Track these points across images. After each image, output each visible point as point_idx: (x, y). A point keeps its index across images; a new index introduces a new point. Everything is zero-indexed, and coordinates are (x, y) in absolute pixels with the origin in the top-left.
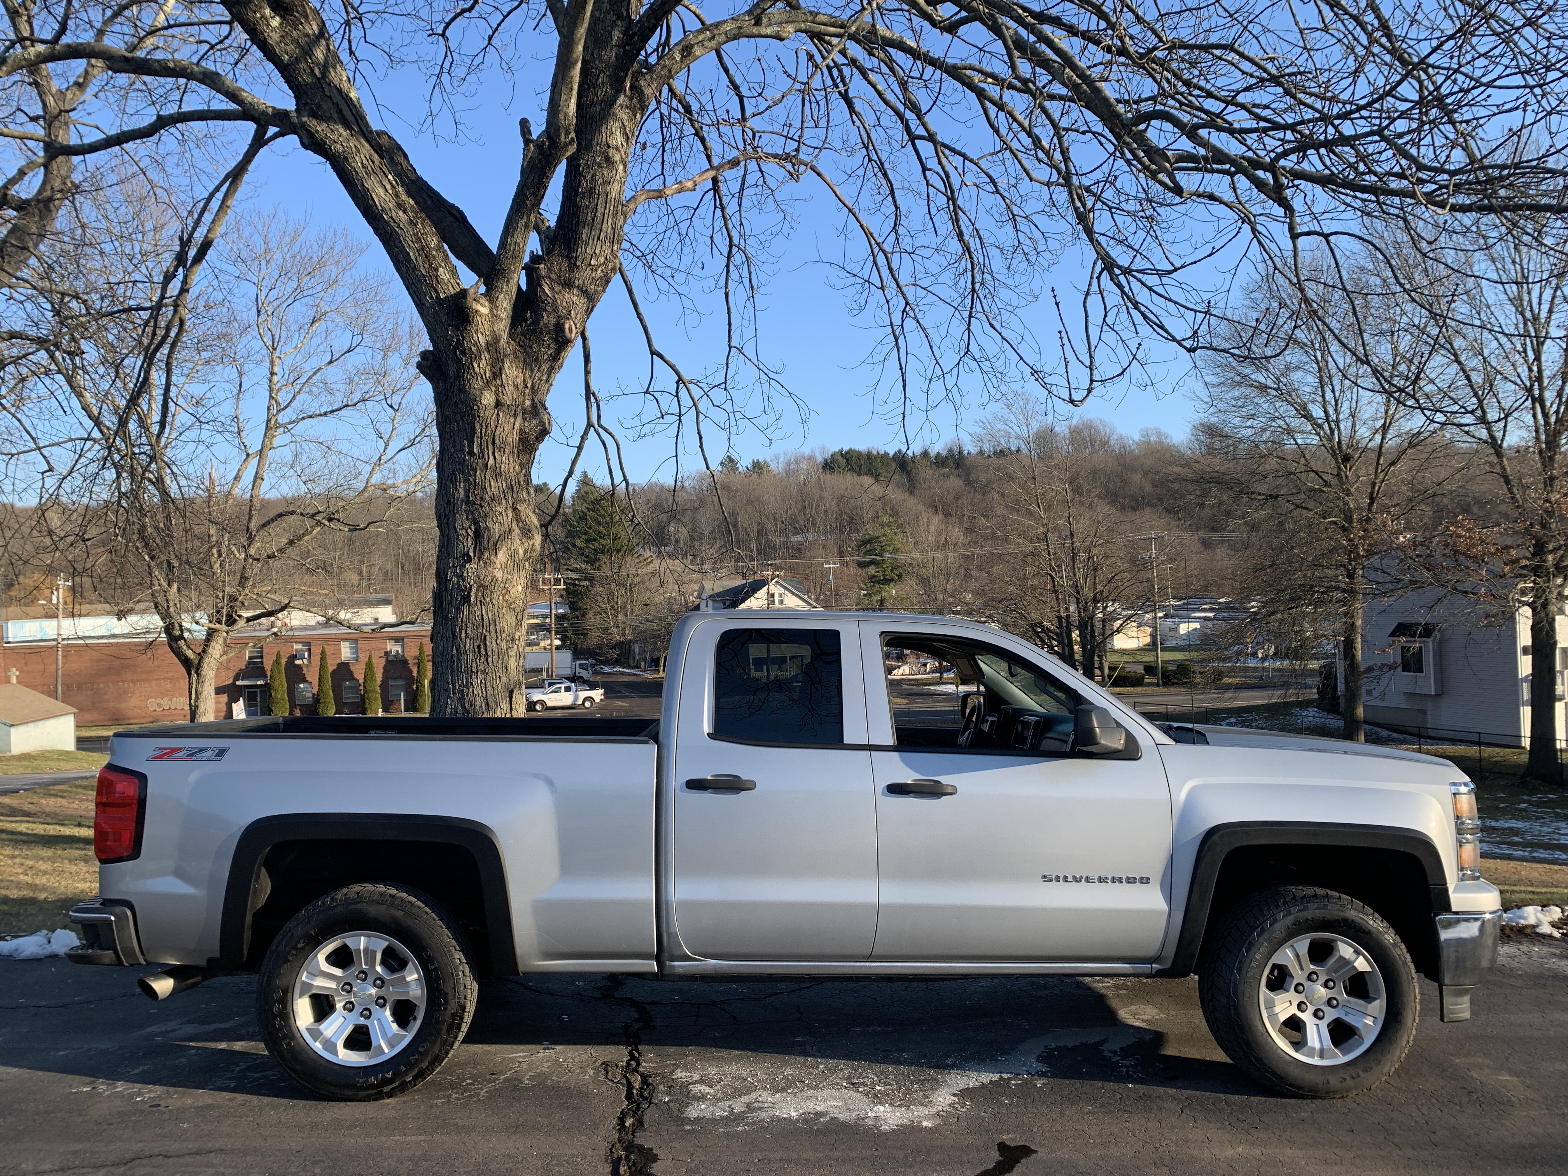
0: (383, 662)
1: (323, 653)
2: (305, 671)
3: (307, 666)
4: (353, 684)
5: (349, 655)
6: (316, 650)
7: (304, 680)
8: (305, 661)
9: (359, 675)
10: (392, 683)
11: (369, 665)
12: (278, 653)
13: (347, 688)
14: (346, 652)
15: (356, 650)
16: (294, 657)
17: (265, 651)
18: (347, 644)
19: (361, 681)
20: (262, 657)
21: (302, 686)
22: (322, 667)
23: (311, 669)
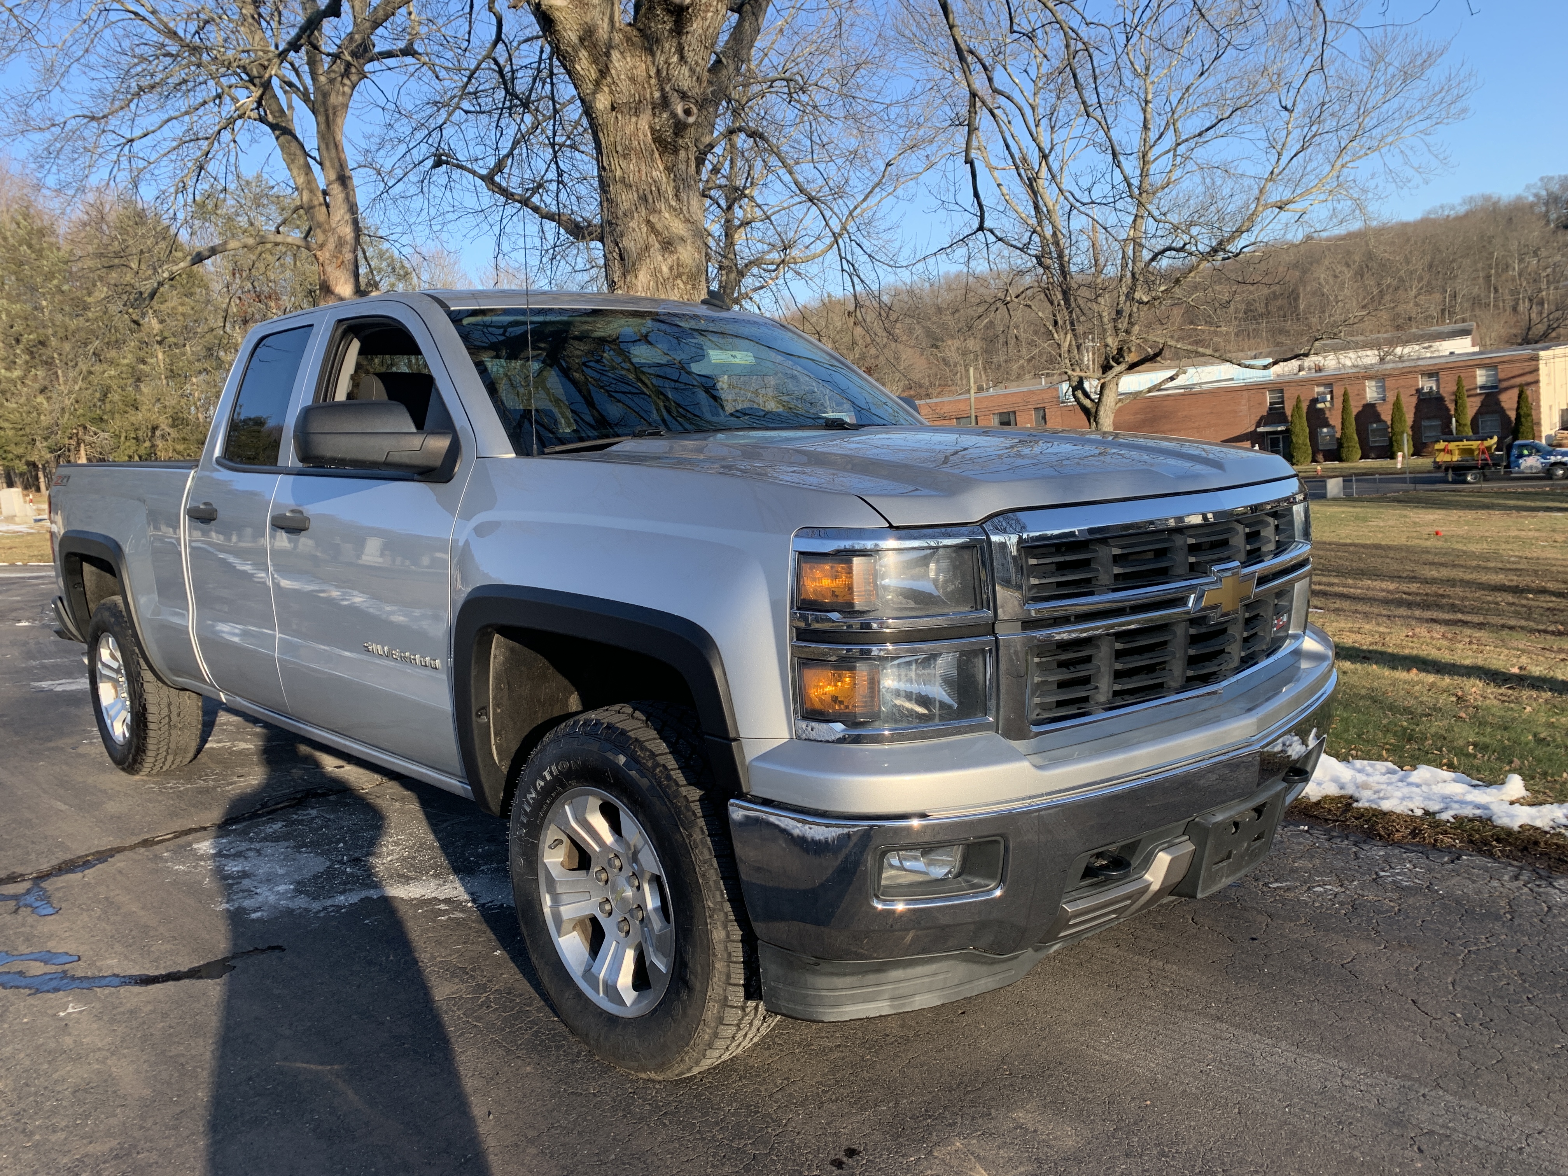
0: (1414, 400)
1: (1345, 394)
2: (1328, 414)
3: (1330, 409)
4: (1381, 426)
5: (1375, 395)
6: (1338, 391)
7: (1327, 425)
8: (1328, 404)
9: (1386, 416)
10: (1425, 423)
11: (1397, 405)
12: (1298, 397)
13: (1373, 431)
14: (1371, 393)
15: (1383, 388)
16: (1315, 401)
17: (1286, 396)
18: (1373, 383)
19: (1389, 423)
20: (1282, 402)
21: (1325, 430)
22: (1345, 409)
23: (1334, 412)
